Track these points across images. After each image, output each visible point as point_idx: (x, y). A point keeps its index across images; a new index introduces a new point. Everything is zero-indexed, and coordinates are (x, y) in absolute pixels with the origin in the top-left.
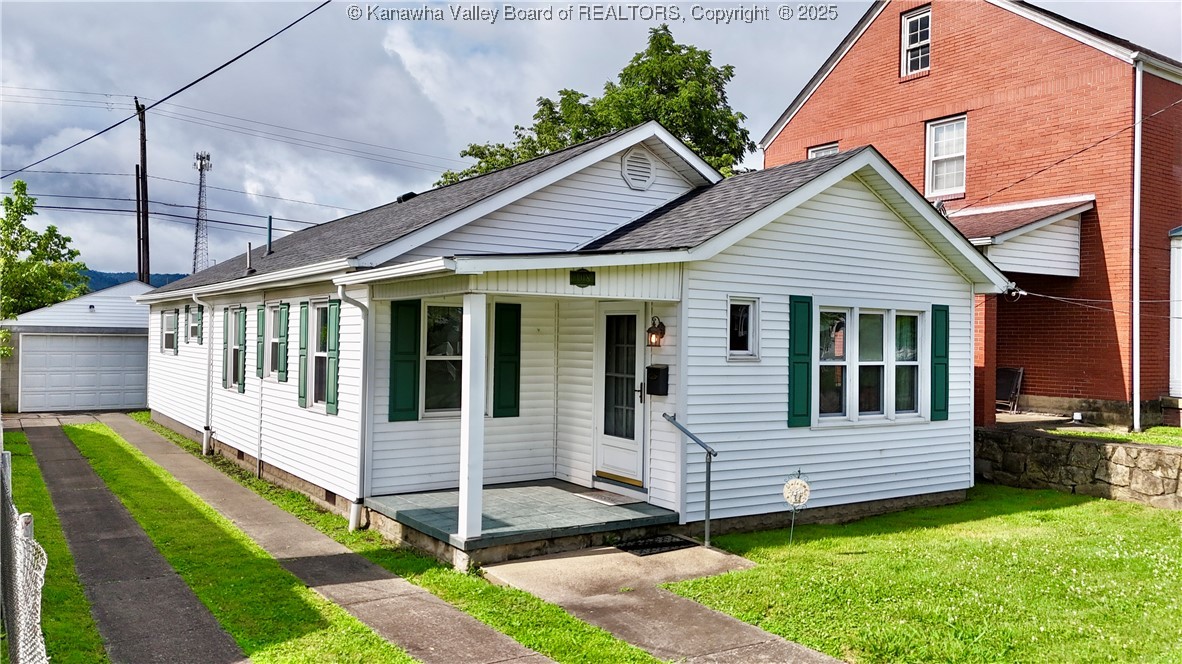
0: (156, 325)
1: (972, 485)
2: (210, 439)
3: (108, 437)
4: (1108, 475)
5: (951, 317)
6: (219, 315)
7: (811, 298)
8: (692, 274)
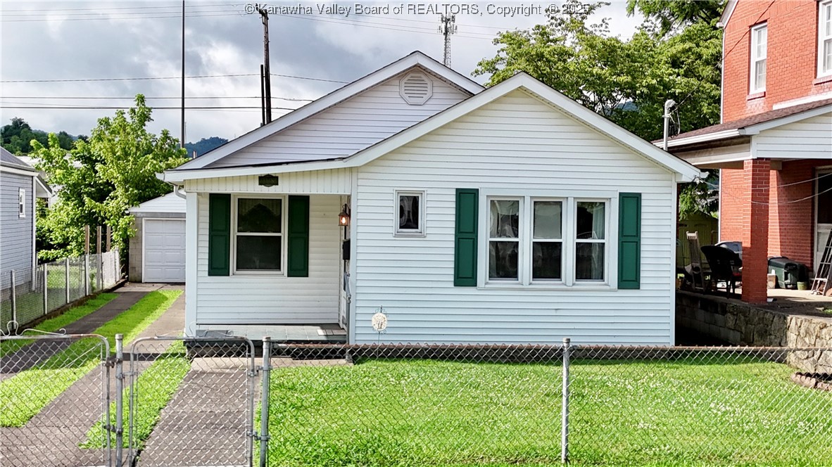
5: (643, 203)
7: (478, 190)
8: (361, 175)
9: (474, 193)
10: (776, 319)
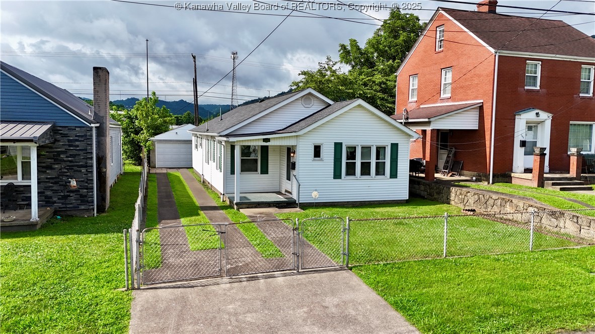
0: (194, 139)
1: (408, 198)
2: (203, 178)
3: (179, 176)
4: (450, 197)
5: (399, 147)
6: (204, 140)
8: (301, 138)
9: (341, 144)
10: (445, 188)
